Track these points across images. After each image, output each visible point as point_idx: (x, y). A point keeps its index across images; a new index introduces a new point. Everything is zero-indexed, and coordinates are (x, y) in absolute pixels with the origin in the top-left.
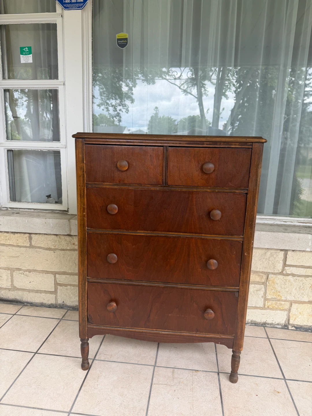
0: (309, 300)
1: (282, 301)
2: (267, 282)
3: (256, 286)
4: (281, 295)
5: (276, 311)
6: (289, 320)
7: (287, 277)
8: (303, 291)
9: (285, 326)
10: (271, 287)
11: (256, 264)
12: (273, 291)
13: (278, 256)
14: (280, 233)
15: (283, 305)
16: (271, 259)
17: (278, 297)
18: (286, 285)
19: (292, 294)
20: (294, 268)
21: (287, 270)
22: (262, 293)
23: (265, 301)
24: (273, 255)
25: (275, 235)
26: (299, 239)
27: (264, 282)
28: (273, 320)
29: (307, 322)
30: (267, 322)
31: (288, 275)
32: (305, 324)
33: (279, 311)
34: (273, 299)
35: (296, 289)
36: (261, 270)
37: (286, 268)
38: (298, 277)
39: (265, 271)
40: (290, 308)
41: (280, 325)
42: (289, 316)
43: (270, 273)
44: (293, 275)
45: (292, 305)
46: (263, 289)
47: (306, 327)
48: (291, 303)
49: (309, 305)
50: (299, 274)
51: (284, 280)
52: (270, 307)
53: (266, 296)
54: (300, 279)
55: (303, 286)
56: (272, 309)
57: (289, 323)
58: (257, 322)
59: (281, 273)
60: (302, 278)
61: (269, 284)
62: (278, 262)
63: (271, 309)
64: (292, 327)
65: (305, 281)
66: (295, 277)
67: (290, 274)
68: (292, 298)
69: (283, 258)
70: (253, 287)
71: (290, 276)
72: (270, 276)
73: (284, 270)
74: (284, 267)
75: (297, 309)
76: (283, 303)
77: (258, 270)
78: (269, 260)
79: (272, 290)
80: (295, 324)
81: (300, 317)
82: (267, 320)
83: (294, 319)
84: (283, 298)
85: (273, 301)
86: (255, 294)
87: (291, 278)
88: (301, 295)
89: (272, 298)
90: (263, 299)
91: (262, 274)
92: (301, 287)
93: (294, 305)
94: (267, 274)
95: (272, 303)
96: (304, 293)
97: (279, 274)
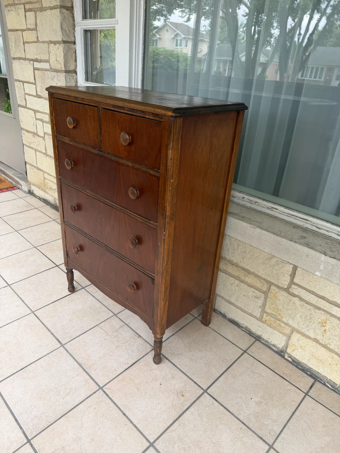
0: (316, 338)
1: (283, 322)
2: (269, 293)
3: (256, 292)
4: (282, 315)
5: (274, 331)
6: (287, 348)
7: (292, 297)
8: (309, 324)
9: (282, 351)
10: (272, 301)
11: (258, 267)
12: (274, 306)
13: (283, 267)
14: (284, 240)
15: (283, 327)
16: (275, 267)
17: (278, 316)
18: (289, 306)
19: (295, 320)
20: (303, 290)
21: (294, 289)
22: (260, 302)
23: (263, 314)
24: (279, 264)
25: (278, 240)
26: (307, 256)
27: (266, 291)
28: (269, 337)
29: (307, 361)
30: (262, 336)
31: (294, 295)
32: (304, 361)
33: (277, 332)
34: (272, 315)
35: (301, 317)
36: (263, 277)
37: (293, 286)
38: (306, 303)
39: (268, 279)
40: (291, 334)
41: (276, 347)
42: (288, 343)
43: (273, 284)
44: (301, 299)
45: (293, 332)
46: (262, 299)
47: (305, 366)
48: (293, 330)
49: (314, 343)
50: (308, 300)
51: (288, 300)
52: (267, 322)
53: (265, 308)
54: (309, 307)
55: (310, 317)
56: (270, 326)
57: (286, 351)
58: (252, 331)
59: (287, 290)
60: (311, 307)
61: (270, 296)
62: (283, 274)
63: (268, 325)
64: (289, 357)
65: (314, 312)
66: (302, 302)
67: (297, 295)
68: (295, 326)
69: (290, 273)
70: (252, 292)
71: (297, 298)
72: (272, 287)
73: (290, 288)
74: (291, 285)
75: (298, 340)
76: (283, 325)
77: (260, 274)
78: (273, 268)
79: (273, 304)
80: (293, 356)
81: (300, 351)
82: (263, 335)
83: (292, 350)
84: (284, 320)
85: (272, 317)
86: (253, 300)
87: (297, 301)
88: (305, 327)
89: (272, 313)
90: (260, 310)
91: (263, 281)
92: (308, 318)
93: (294, 334)
94: (270, 284)
95: (270, 319)
96: (310, 326)
97: (285, 290)
